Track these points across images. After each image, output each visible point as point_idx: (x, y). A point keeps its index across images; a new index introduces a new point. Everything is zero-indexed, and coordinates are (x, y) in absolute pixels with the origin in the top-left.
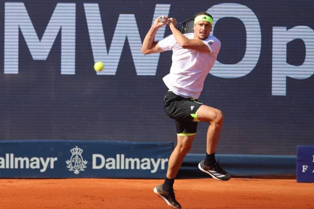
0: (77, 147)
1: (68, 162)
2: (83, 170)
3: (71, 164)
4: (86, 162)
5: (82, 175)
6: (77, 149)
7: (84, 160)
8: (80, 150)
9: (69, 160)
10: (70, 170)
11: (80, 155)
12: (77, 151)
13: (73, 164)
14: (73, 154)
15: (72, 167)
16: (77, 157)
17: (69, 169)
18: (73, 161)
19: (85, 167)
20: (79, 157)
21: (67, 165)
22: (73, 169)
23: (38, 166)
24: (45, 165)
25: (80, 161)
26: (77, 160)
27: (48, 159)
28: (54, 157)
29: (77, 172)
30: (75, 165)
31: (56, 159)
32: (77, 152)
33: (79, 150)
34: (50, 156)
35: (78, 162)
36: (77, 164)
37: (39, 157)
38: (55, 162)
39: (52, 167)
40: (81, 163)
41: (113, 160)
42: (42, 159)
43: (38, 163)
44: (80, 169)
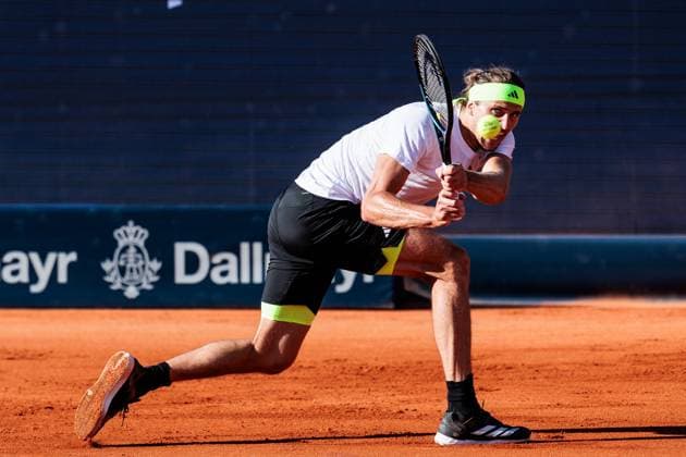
0: (131, 223)
1: (107, 266)
2: (150, 287)
3: (116, 272)
4: (156, 265)
5: (147, 301)
6: (131, 228)
7: (151, 259)
8: (141, 231)
9: (112, 259)
10: (114, 287)
11: (141, 244)
12: (131, 236)
13: (122, 271)
14: (121, 244)
15: (119, 279)
16: (132, 250)
17: (111, 284)
18: (122, 263)
19: (156, 279)
20: (139, 250)
21: (104, 273)
22: (123, 284)
23: (24, 277)
24: (44, 274)
25: (141, 263)
26: (131, 260)
27: (51, 257)
28: (68, 251)
29: (132, 292)
30: (128, 273)
31: (73, 257)
32: (131, 238)
33: (137, 232)
34: (58, 250)
35: (134, 266)
36: (131, 270)
37: (26, 251)
38: (71, 266)
39: (62, 278)
40: (144, 267)
41: (231, 257)
42: (35, 257)
43: (23, 267)
44: (140, 285)
